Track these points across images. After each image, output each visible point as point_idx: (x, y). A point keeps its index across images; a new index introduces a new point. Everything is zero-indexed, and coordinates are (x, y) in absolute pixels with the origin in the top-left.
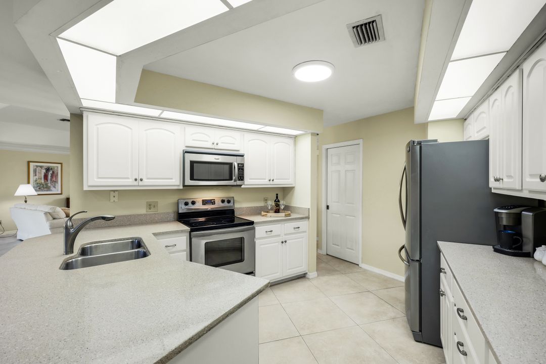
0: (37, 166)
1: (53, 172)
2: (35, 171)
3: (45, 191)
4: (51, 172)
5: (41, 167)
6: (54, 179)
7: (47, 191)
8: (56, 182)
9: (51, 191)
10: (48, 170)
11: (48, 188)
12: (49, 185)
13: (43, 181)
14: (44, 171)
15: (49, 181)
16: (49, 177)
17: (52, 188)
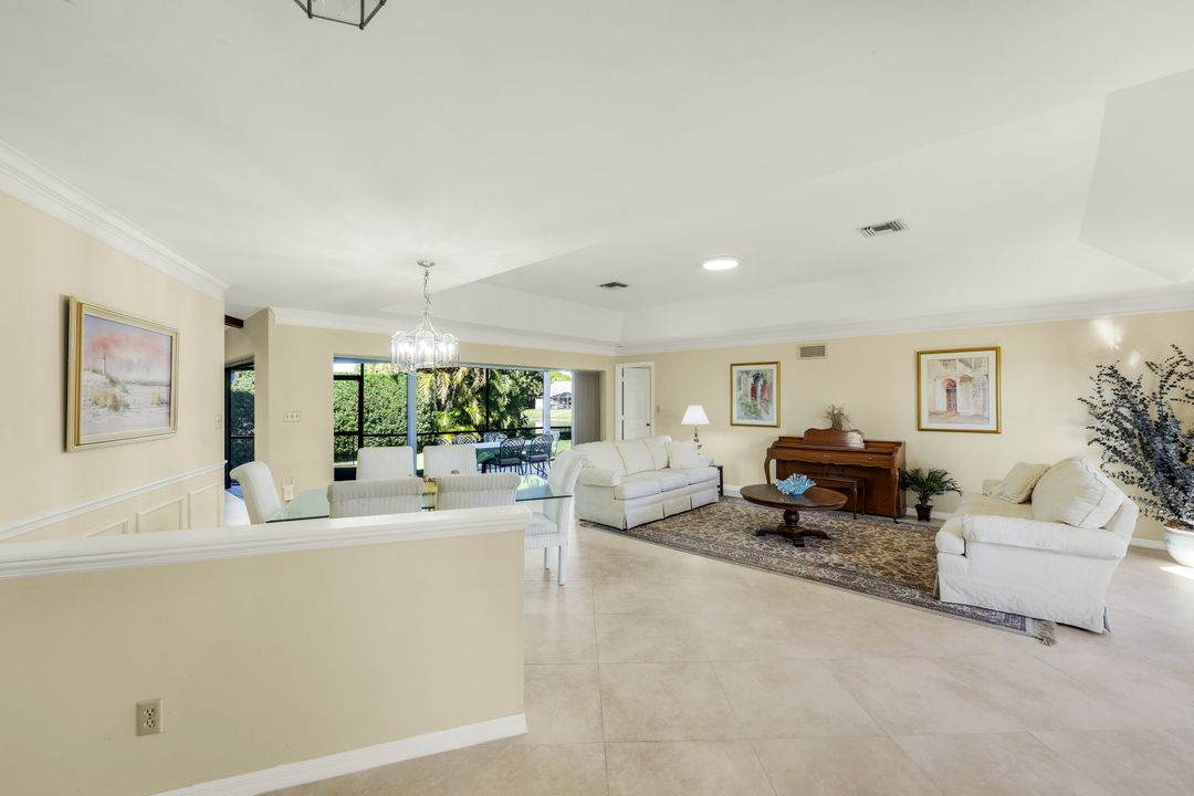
0: (742, 372)
1: (765, 382)
2: (739, 382)
3: (752, 418)
4: (761, 382)
5: (747, 373)
6: (766, 396)
7: (756, 419)
8: (768, 401)
9: (761, 418)
10: (757, 377)
11: (757, 414)
12: (759, 407)
13: (749, 399)
14: (751, 380)
15: (759, 399)
16: (759, 393)
17: (764, 415)
